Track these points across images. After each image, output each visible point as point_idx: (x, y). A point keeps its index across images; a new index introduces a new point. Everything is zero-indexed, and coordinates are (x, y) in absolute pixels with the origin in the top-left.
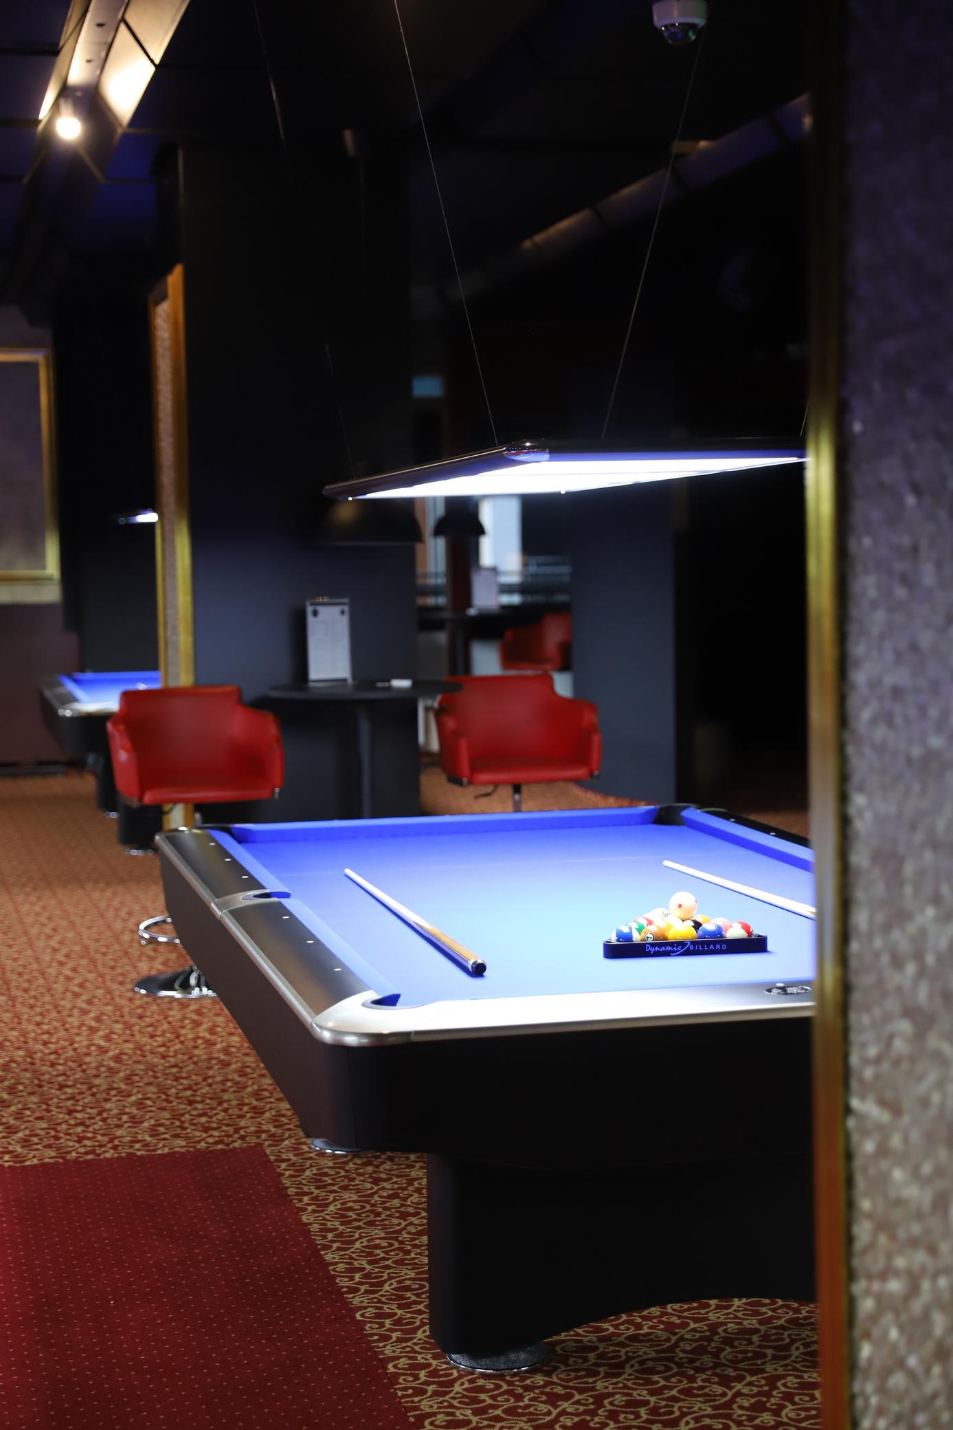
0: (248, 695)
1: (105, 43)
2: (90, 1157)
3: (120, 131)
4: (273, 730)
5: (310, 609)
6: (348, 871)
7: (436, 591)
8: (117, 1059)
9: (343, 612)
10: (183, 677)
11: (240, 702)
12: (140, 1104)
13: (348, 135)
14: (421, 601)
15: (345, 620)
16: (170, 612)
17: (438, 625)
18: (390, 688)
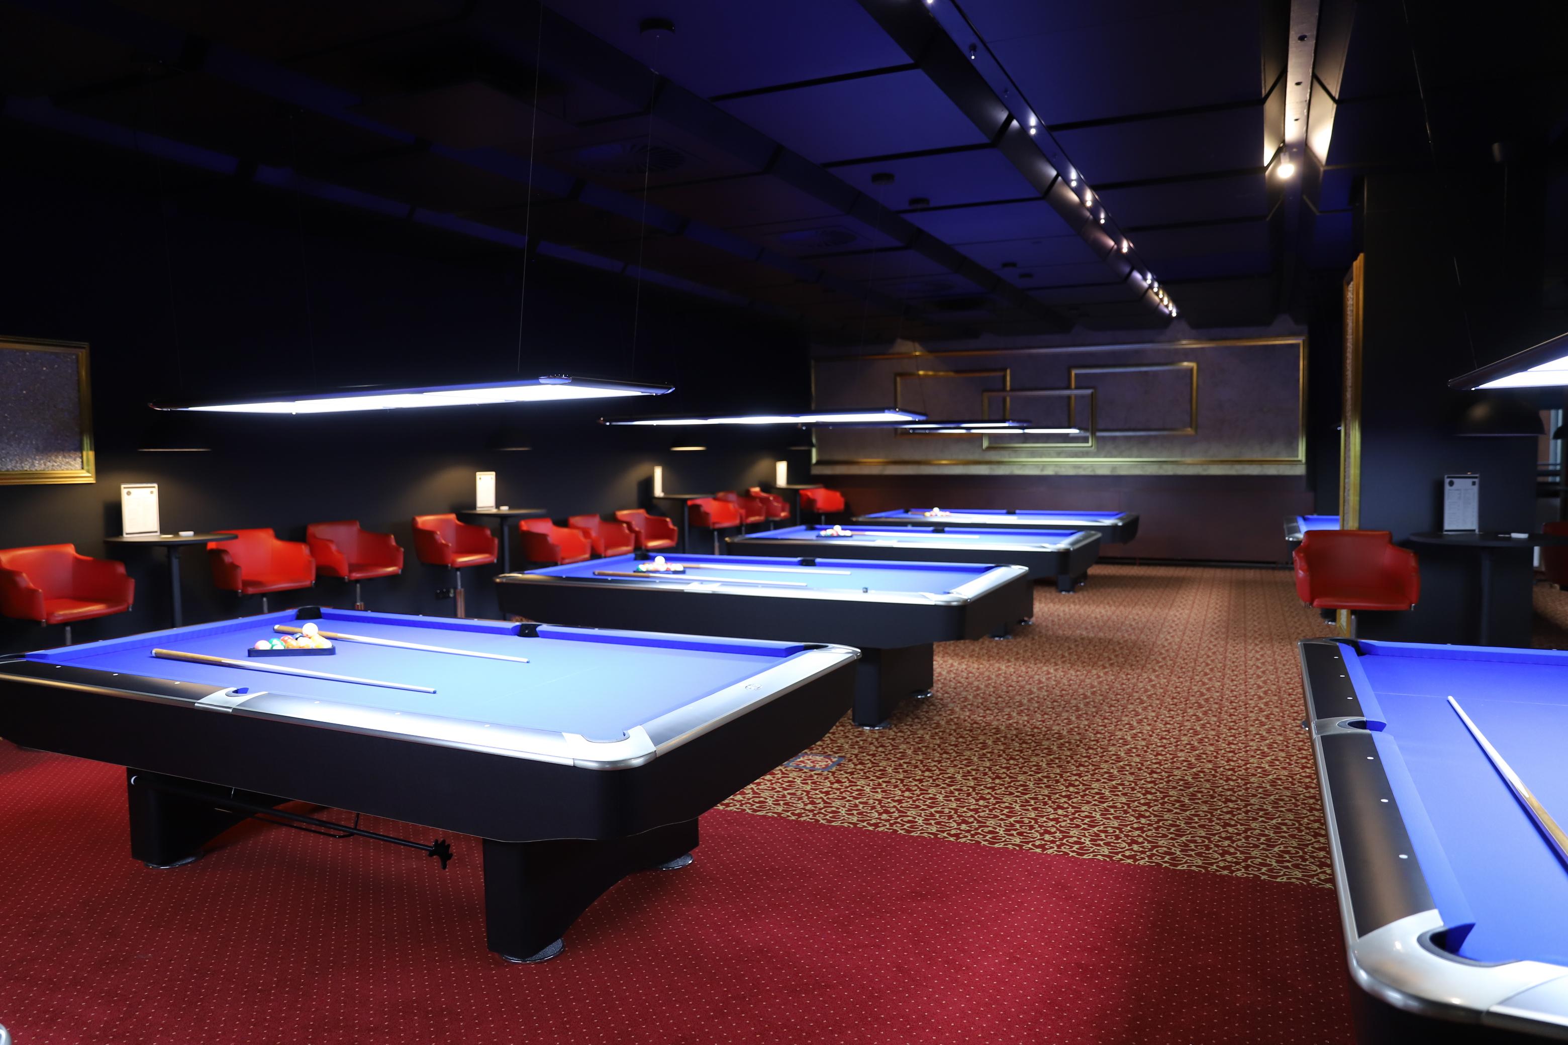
0: (1397, 538)
1: (1306, 101)
2: (1226, 872)
3: (1322, 169)
4: (1413, 563)
5: (1447, 481)
6: (1451, 699)
7: (1554, 473)
8: (1273, 783)
9: (1474, 483)
10: (1352, 524)
11: (1391, 541)
12: (1277, 828)
13: (1496, 147)
14: (1541, 479)
15: (1476, 489)
16: (1346, 480)
17: (1555, 494)
18: (1510, 538)
